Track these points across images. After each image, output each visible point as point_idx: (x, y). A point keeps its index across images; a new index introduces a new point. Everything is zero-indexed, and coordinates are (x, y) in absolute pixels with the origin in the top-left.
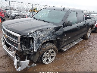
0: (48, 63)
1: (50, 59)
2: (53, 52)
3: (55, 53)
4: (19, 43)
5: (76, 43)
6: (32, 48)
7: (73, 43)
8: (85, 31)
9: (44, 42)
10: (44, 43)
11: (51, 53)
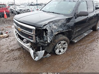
0: (60, 53)
1: (62, 50)
2: (65, 43)
3: (66, 44)
4: (34, 35)
5: (86, 34)
6: (46, 39)
7: (83, 34)
8: (95, 22)
9: (56, 33)
10: (56, 35)
11: (63, 44)
